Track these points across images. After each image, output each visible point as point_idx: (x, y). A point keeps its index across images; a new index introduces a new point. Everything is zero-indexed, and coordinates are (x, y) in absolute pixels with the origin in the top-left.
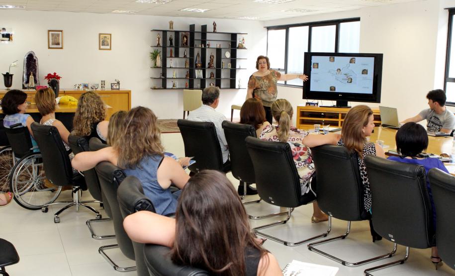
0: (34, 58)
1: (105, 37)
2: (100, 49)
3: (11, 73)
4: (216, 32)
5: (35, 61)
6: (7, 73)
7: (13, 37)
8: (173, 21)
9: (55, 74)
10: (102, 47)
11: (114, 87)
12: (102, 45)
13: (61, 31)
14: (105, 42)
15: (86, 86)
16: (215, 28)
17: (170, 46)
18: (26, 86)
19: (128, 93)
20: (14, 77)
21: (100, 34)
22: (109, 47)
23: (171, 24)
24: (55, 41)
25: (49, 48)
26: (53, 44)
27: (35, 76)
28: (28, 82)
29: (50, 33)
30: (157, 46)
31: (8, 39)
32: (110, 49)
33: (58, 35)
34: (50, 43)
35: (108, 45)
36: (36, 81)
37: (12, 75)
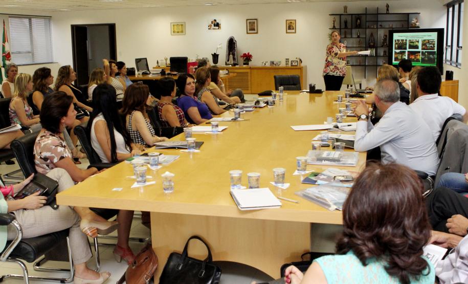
0: (234, 41)
1: (291, 23)
2: (287, 33)
3: (217, 53)
4: (389, 14)
5: (234, 43)
6: (215, 54)
7: (222, 26)
8: (347, 5)
9: (249, 53)
10: (288, 31)
11: (294, 64)
12: (289, 29)
13: (256, 19)
14: (291, 27)
15: (272, 63)
16: (388, 10)
17: (345, 28)
18: (228, 63)
19: (301, 69)
20: (219, 56)
21: (287, 20)
22: (294, 31)
23: (346, 8)
24: (252, 27)
25: (247, 33)
26: (250, 30)
27: (234, 55)
28: (228, 61)
29: (248, 21)
30: (333, 29)
31: (217, 28)
32: (295, 32)
33: (254, 23)
34: (248, 30)
35: (293, 29)
36: (234, 59)
37: (218, 55)
